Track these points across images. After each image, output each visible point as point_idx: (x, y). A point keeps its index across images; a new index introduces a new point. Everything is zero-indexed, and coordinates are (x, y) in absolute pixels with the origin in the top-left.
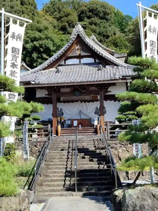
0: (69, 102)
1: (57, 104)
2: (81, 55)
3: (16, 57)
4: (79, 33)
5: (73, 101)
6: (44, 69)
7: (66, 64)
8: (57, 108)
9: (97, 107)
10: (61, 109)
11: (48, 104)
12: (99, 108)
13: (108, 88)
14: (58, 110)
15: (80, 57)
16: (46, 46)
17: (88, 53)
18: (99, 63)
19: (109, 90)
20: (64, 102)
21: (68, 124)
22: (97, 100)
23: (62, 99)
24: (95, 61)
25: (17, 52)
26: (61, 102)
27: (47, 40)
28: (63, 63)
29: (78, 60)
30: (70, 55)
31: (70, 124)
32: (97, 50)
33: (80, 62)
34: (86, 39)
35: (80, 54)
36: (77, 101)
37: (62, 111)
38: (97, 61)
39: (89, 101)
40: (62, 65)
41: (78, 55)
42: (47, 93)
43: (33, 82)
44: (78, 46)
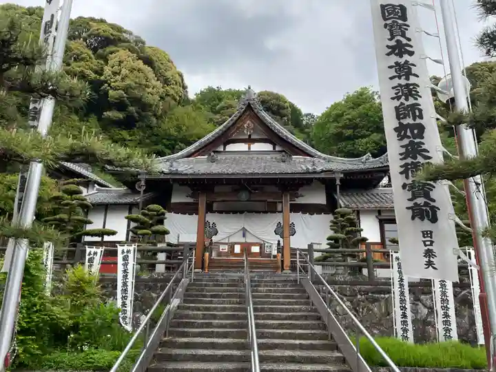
1: (207, 215)
2: (252, 137)
4: (250, 102)
5: (235, 212)
6: (189, 156)
7: (227, 150)
8: (208, 221)
9: (279, 223)
10: (214, 223)
11: (191, 214)
12: (282, 225)
13: (298, 190)
14: (209, 225)
15: (250, 141)
18: (280, 152)
19: (300, 192)
20: (220, 212)
21: (224, 251)
22: (277, 212)
23: (215, 206)
24: (274, 148)
26: (213, 212)
28: (221, 149)
29: (247, 145)
30: (234, 137)
33: (249, 148)
35: (250, 136)
36: (241, 212)
37: (216, 227)
38: (278, 148)
40: (220, 152)
41: (247, 137)
42: (190, 192)
43: (167, 171)
44: (248, 122)
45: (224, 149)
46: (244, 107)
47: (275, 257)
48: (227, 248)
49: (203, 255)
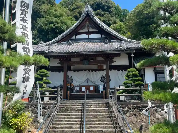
0: (78, 71)
1: (68, 72)
2: (90, 31)
3: (25, 12)
4: (88, 12)
5: (82, 70)
6: (57, 42)
8: (68, 75)
9: (103, 76)
10: (71, 76)
11: (59, 72)
12: (104, 77)
14: (69, 77)
15: (89, 33)
16: (60, 28)
17: (96, 29)
18: (105, 38)
19: (114, 60)
20: (74, 71)
21: (77, 90)
22: (103, 70)
23: (72, 67)
24: (102, 36)
25: (26, 7)
26: (71, 71)
27: (62, 24)
28: (74, 37)
29: (87, 35)
30: (80, 31)
31: (78, 90)
32: (103, 27)
33: (89, 37)
34: (95, 18)
36: (85, 70)
37: (72, 78)
38: (103, 36)
39: (96, 70)
40: (73, 39)
41: (87, 31)
42: (59, 62)
43: (47, 52)
44: (88, 23)
45: (76, 37)
46: (85, 15)
47: (102, 92)
48: (79, 88)
49: (67, 92)
